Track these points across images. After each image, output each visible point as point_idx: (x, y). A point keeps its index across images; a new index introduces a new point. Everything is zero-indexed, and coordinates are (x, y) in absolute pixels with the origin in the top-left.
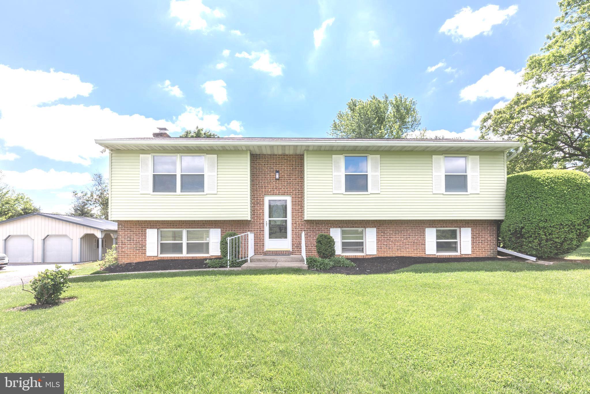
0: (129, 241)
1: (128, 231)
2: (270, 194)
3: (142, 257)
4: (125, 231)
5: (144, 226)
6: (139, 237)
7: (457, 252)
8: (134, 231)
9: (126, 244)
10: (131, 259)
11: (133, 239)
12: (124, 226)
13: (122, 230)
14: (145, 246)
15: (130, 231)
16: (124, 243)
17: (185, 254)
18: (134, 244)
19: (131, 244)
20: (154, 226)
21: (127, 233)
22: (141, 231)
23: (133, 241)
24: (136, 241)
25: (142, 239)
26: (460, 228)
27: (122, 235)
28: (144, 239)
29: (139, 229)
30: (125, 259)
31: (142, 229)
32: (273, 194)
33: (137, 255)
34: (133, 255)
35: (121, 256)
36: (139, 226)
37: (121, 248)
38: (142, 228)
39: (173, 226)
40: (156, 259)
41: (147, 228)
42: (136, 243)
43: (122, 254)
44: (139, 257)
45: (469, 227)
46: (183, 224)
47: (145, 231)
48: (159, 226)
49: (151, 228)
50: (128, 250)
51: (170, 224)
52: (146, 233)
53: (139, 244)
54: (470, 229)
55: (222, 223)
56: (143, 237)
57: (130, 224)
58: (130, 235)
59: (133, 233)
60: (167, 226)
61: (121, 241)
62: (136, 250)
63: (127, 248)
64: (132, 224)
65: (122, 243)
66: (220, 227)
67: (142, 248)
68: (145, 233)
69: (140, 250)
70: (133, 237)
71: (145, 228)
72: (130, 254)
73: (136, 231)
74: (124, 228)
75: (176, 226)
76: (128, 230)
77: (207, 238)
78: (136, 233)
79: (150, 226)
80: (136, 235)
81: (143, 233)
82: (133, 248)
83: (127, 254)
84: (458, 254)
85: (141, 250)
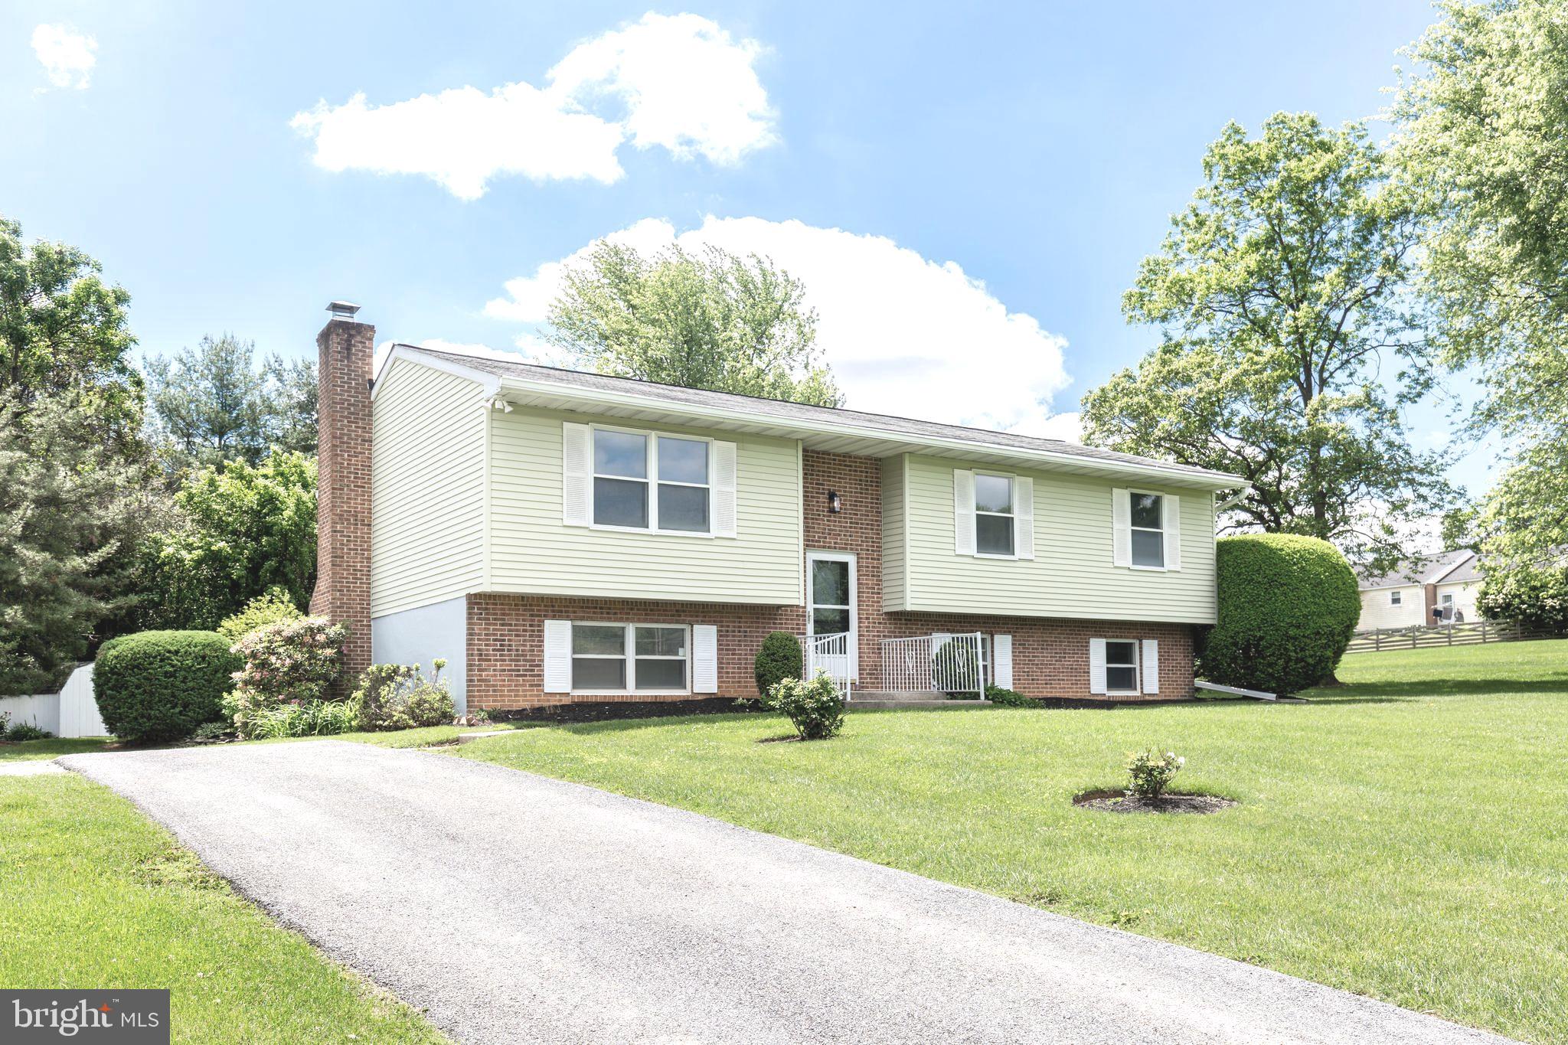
0: (498, 650)
1: (496, 624)
2: (819, 547)
3: (531, 696)
4: (489, 624)
5: (538, 610)
6: (524, 641)
7: (1135, 689)
8: (511, 625)
9: (490, 660)
10: (504, 701)
11: (510, 645)
12: (486, 609)
13: (479, 619)
14: (540, 666)
15: (502, 625)
16: (486, 655)
17: (631, 690)
18: (511, 660)
19: (505, 660)
20: (561, 612)
21: (494, 630)
22: (531, 626)
23: (509, 650)
24: (517, 650)
25: (531, 646)
26: (1141, 641)
27: (479, 634)
28: (536, 646)
29: (524, 620)
30: (489, 701)
31: (533, 621)
32: (824, 547)
33: (518, 691)
34: (508, 691)
35: (479, 691)
36: (525, 610)
37: (479, 670)
38: (532, 615)
39: (608, 613)
40: (566, 701)
41: (545, 616)
42: (517, 655)
43: (481, 686)
44: (525, 696)
45: (1154, 638)
46: (632, 609)
47: (539, 626)
48: (575, 612)
49: (554, 618)
50: (495, 676)
51: (601, 608)
52: (542, 631)
53: (524, 660)
54: (1155, 642)
55: (719, 612)
56: (533, 641)
57: (502, 604)
58: (501, 635)
59: (509, 630)
60: (594, 613)
61: (479, 650)
62: (518, 676)
63: (494, 670)
64: (508, 604)
65: (481, 655)
66: (714, 623)
67: (533, 670)
68: (539, 631)
69: (525, 675)
70: (509, 640)
71: (540, 616)
72: (501, 686)
73: (516, 625)
74: (487, 614)
75: (615, 613)
76: (495, 619)
77: (680, 650)
78: (517, 630)
79: (553, 611)
80: (517, 635)
81: (533, 631)
82: (509, 670)
83: (493, 686)
84: (1137, 693)
85: (531, 676)
